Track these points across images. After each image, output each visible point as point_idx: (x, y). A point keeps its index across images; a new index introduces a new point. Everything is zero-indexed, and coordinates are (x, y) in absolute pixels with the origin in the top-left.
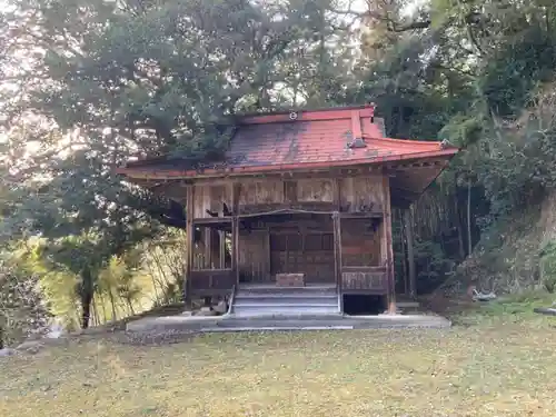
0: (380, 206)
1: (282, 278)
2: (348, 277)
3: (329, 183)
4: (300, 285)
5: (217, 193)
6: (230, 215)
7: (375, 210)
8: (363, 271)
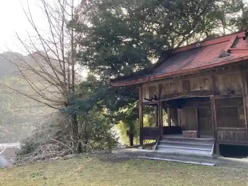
0: (241, 91)
1: (185, 133)
2: (222, 134)
3: (208, 79)
4: (195, 137)
5: (151, 89)
6: (157, 100)
7: (237, 93)
8: (232, 130)
